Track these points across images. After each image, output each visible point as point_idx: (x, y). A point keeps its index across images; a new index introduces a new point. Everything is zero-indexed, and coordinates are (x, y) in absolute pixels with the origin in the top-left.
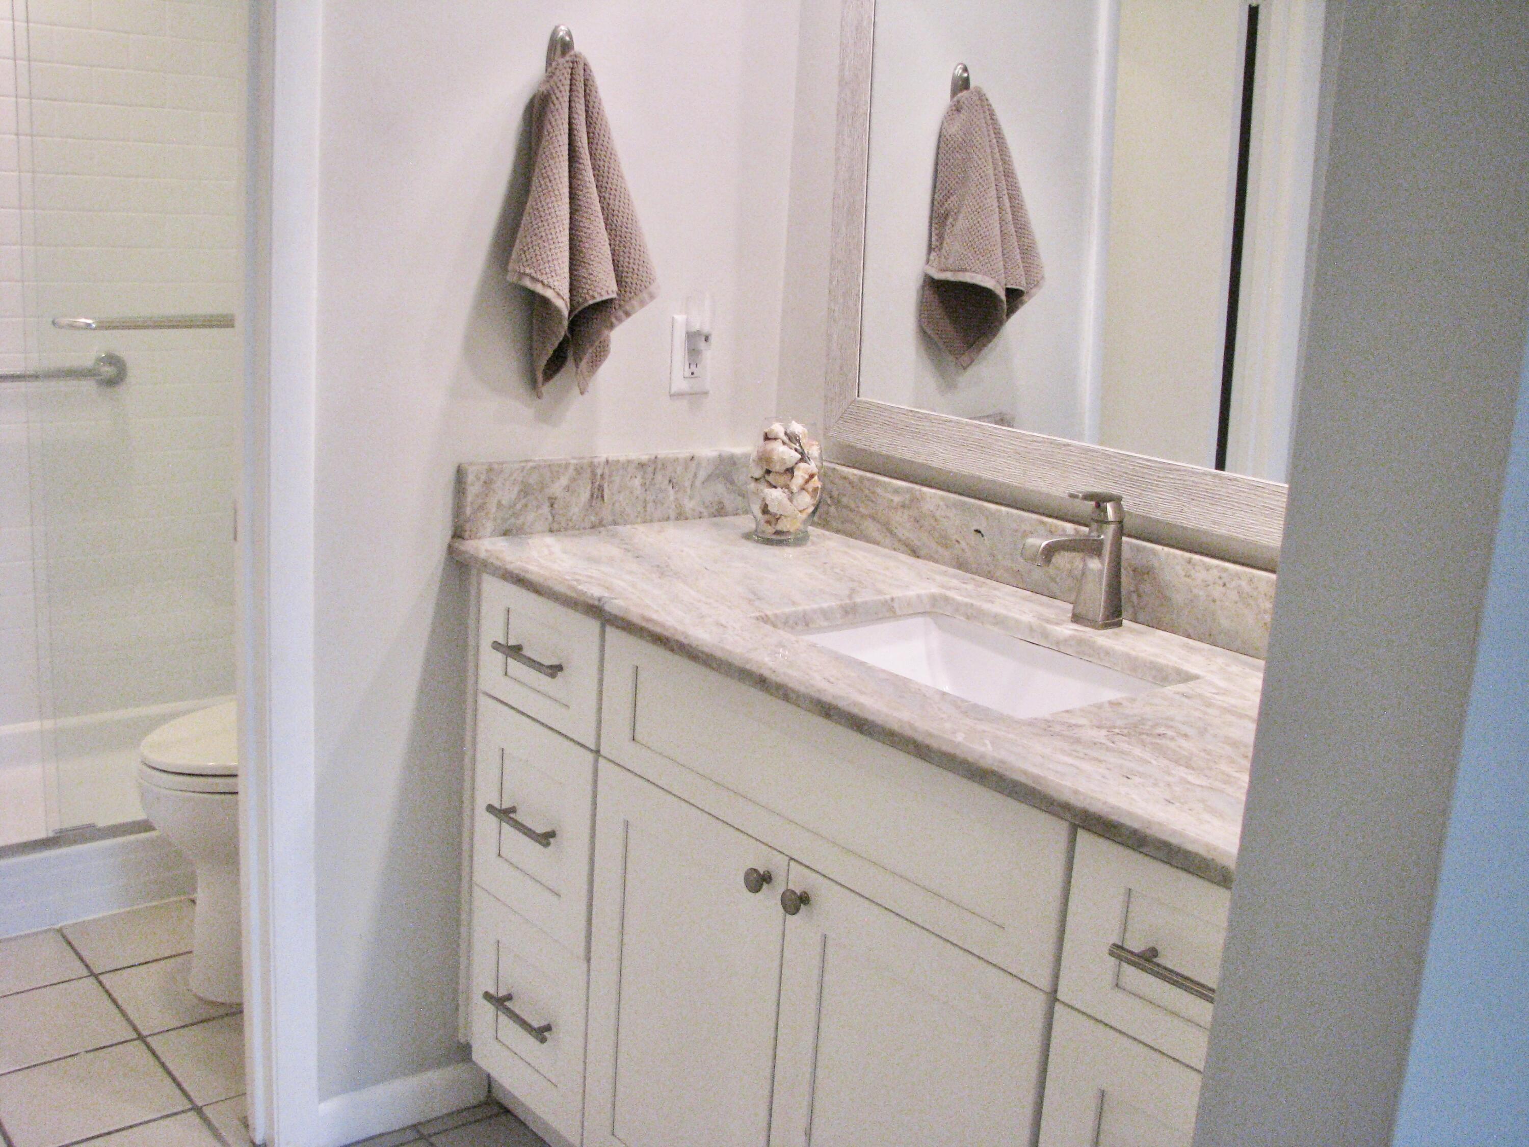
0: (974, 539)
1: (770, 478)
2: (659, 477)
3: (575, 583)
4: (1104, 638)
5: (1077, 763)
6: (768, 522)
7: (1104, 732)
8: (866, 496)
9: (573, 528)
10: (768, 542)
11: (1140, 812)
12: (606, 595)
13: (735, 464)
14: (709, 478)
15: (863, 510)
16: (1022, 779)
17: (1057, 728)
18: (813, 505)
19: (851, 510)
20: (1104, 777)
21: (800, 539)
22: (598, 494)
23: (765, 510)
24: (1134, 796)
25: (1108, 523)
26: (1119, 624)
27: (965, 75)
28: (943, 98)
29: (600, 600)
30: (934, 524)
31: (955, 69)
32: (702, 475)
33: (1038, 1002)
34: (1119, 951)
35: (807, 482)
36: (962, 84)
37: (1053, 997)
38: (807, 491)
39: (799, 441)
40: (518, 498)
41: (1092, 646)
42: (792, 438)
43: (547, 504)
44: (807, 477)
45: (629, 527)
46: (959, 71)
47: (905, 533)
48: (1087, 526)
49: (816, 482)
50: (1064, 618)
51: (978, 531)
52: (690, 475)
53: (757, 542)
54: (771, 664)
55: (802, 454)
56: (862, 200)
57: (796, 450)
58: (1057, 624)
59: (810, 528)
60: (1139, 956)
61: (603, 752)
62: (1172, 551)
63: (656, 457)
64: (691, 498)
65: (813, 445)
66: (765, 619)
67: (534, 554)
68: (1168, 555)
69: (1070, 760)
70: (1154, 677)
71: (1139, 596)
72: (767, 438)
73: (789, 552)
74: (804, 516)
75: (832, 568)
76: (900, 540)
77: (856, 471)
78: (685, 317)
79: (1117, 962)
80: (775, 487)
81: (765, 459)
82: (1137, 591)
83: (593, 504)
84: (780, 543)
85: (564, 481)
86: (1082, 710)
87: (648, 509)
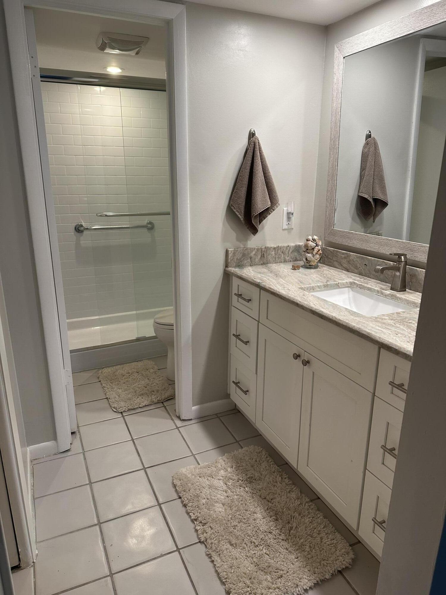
0: (364, 267)
1: (308, 251)
2: (279, 251)
3: (253, 279)
4: (399, 295)
5: (382, 330)
6: (307, 263)
7: (392, 321)
8: (335, 255)
9: (257, 265)
10: (307, 268)
11: (398, 344)
12: (261, 282)
13: (300, 247)
14: (293, 251)
15: (334, 259)
16: (365, 333)
17: (378, 320)
18: (320, 258)
19: (331, 259)
20: (389, 334)
21: (316, 267)
22: (263, 256)
23: (306, 260)
24: (397, 340)
25: (402, 262)
26: (405, 291)
27: (370, 134)
28: (363, 141)
29: (259, 283)
30: (353, 262)
31: (367, 132)
32: (291, 251)
33: (370, 396)
34: (392, 383)
35: (318, 252)
36: (369, 136)
37: (374, 395)
38: (318, 254)
39: (316, 241)
40: (242, 257)
41: (396, 296)
42: (314, 240)
43: (249, 258)
44: (318, 250)
45: (271, 264)
46: (368, 133)
47: (345, 265)
48: (396, 262)
49: (320, 252)
50: (388, 289)
51: (365, 264)
52: (288, 251)
53: (304, 268)
54: (300, 300)
55: (317, 244)
56: (336, 173)
57: (315, 243)
58: (386, 290)
59: (319, 264)
60: (398, 385)
61: (260, 322)
62: (422, 270)
63: (278, 246)
64: (288, 257)
65: (320, 242)
66: (302, 288)
67: (245, 271)
68: (421, 271)
69: (380, 329)
70: (414, 306)
71: (412, 283)
72: (307, 240)
73: (312, 270)
74: (317, 261)
75: (323, 275)
76: (344, 267)
77: (332, 249)
78: (286, 208)
79: (392, 387)
80: (309, 253)
81: (306, 246)
82: (411, 281)
83: (262, 258)
84: (310, 268)
85: (254, 253)
86: (387, 315)
87: (276, 259)
